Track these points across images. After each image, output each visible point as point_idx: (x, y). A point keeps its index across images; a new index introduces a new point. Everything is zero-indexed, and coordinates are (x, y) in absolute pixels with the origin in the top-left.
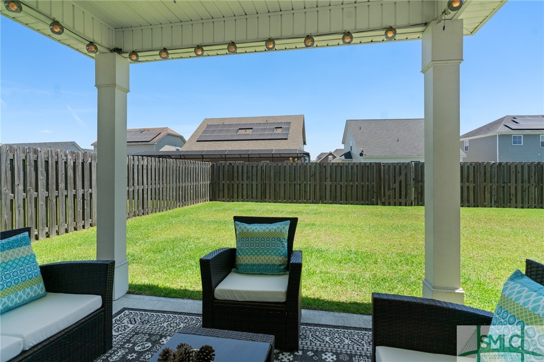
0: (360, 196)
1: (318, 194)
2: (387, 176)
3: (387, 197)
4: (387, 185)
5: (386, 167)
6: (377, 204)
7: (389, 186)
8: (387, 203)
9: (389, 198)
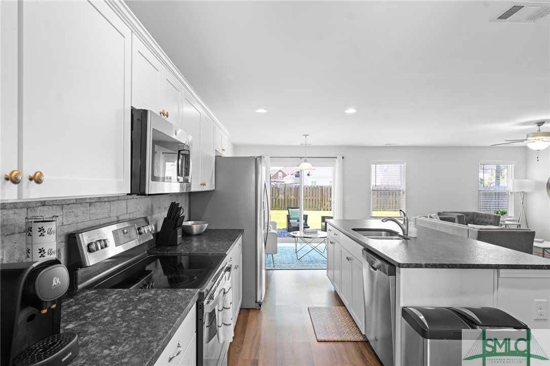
0: (311, 206)
1: (286, 205)
2: (326, 194)
3: (326, 206)
4: (326, 199)
5: (326, 189)
6: (321, 210)
7: (327, 199)
8: (326, 209)
9: (327, 206)
